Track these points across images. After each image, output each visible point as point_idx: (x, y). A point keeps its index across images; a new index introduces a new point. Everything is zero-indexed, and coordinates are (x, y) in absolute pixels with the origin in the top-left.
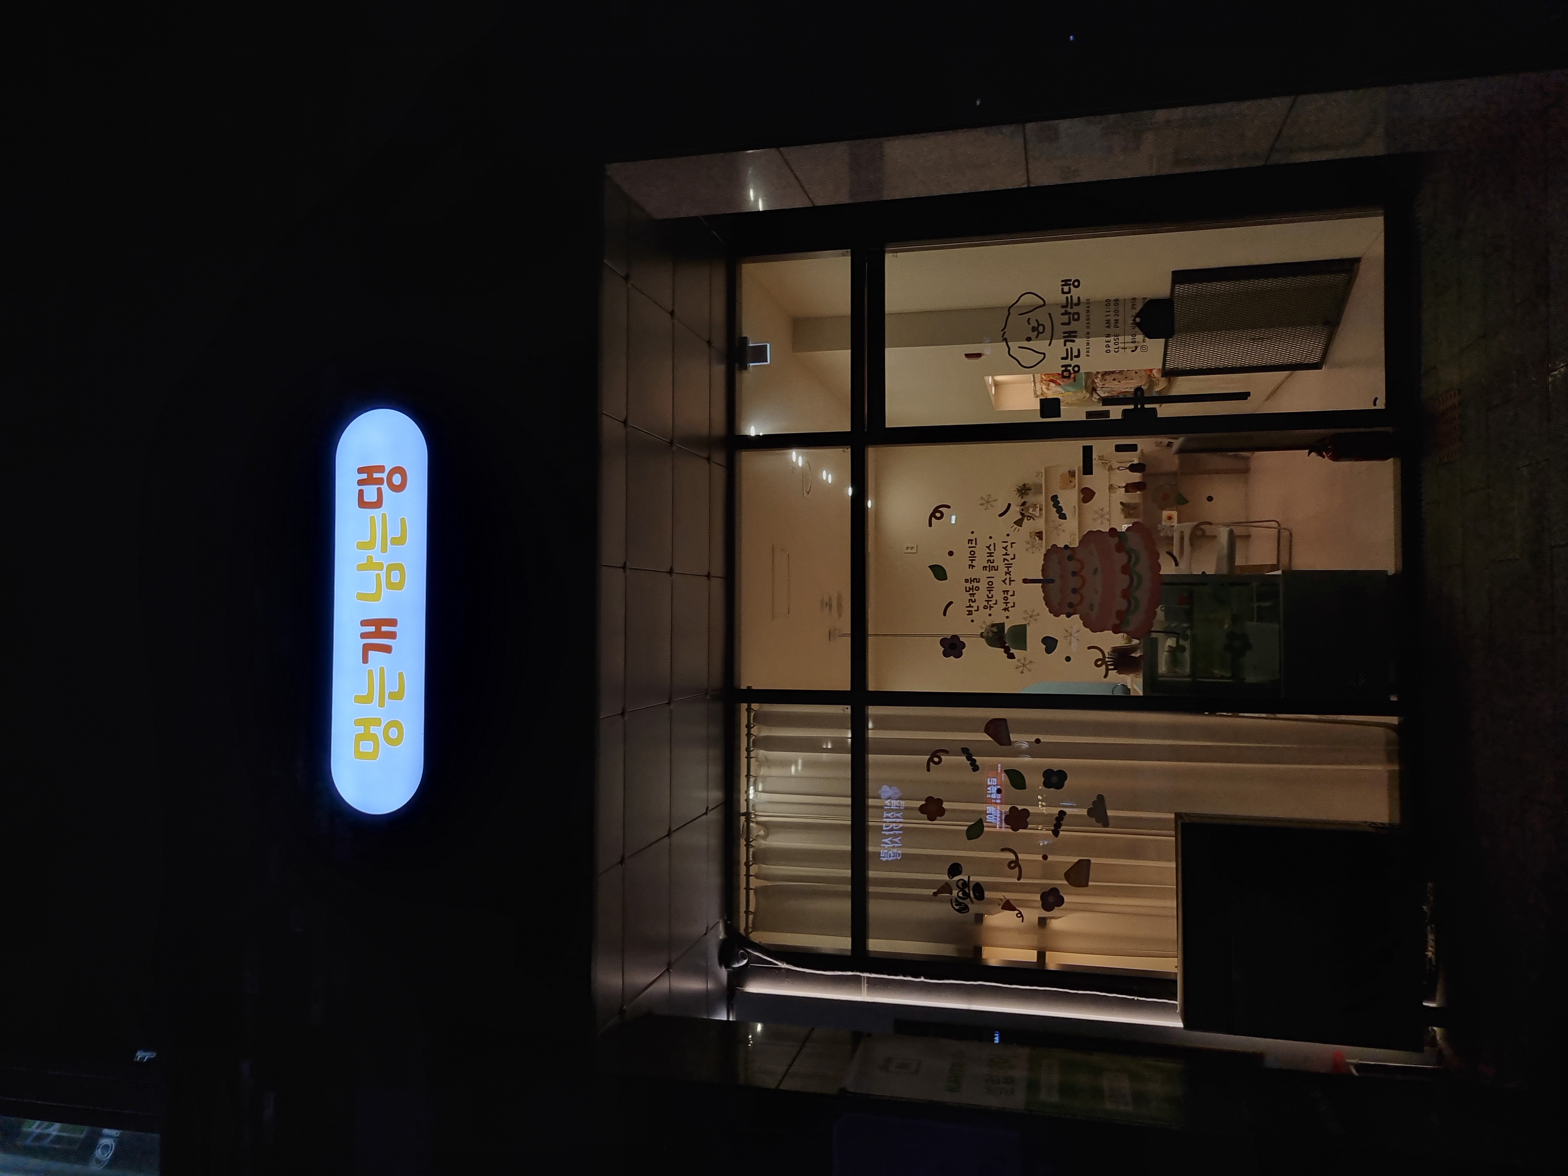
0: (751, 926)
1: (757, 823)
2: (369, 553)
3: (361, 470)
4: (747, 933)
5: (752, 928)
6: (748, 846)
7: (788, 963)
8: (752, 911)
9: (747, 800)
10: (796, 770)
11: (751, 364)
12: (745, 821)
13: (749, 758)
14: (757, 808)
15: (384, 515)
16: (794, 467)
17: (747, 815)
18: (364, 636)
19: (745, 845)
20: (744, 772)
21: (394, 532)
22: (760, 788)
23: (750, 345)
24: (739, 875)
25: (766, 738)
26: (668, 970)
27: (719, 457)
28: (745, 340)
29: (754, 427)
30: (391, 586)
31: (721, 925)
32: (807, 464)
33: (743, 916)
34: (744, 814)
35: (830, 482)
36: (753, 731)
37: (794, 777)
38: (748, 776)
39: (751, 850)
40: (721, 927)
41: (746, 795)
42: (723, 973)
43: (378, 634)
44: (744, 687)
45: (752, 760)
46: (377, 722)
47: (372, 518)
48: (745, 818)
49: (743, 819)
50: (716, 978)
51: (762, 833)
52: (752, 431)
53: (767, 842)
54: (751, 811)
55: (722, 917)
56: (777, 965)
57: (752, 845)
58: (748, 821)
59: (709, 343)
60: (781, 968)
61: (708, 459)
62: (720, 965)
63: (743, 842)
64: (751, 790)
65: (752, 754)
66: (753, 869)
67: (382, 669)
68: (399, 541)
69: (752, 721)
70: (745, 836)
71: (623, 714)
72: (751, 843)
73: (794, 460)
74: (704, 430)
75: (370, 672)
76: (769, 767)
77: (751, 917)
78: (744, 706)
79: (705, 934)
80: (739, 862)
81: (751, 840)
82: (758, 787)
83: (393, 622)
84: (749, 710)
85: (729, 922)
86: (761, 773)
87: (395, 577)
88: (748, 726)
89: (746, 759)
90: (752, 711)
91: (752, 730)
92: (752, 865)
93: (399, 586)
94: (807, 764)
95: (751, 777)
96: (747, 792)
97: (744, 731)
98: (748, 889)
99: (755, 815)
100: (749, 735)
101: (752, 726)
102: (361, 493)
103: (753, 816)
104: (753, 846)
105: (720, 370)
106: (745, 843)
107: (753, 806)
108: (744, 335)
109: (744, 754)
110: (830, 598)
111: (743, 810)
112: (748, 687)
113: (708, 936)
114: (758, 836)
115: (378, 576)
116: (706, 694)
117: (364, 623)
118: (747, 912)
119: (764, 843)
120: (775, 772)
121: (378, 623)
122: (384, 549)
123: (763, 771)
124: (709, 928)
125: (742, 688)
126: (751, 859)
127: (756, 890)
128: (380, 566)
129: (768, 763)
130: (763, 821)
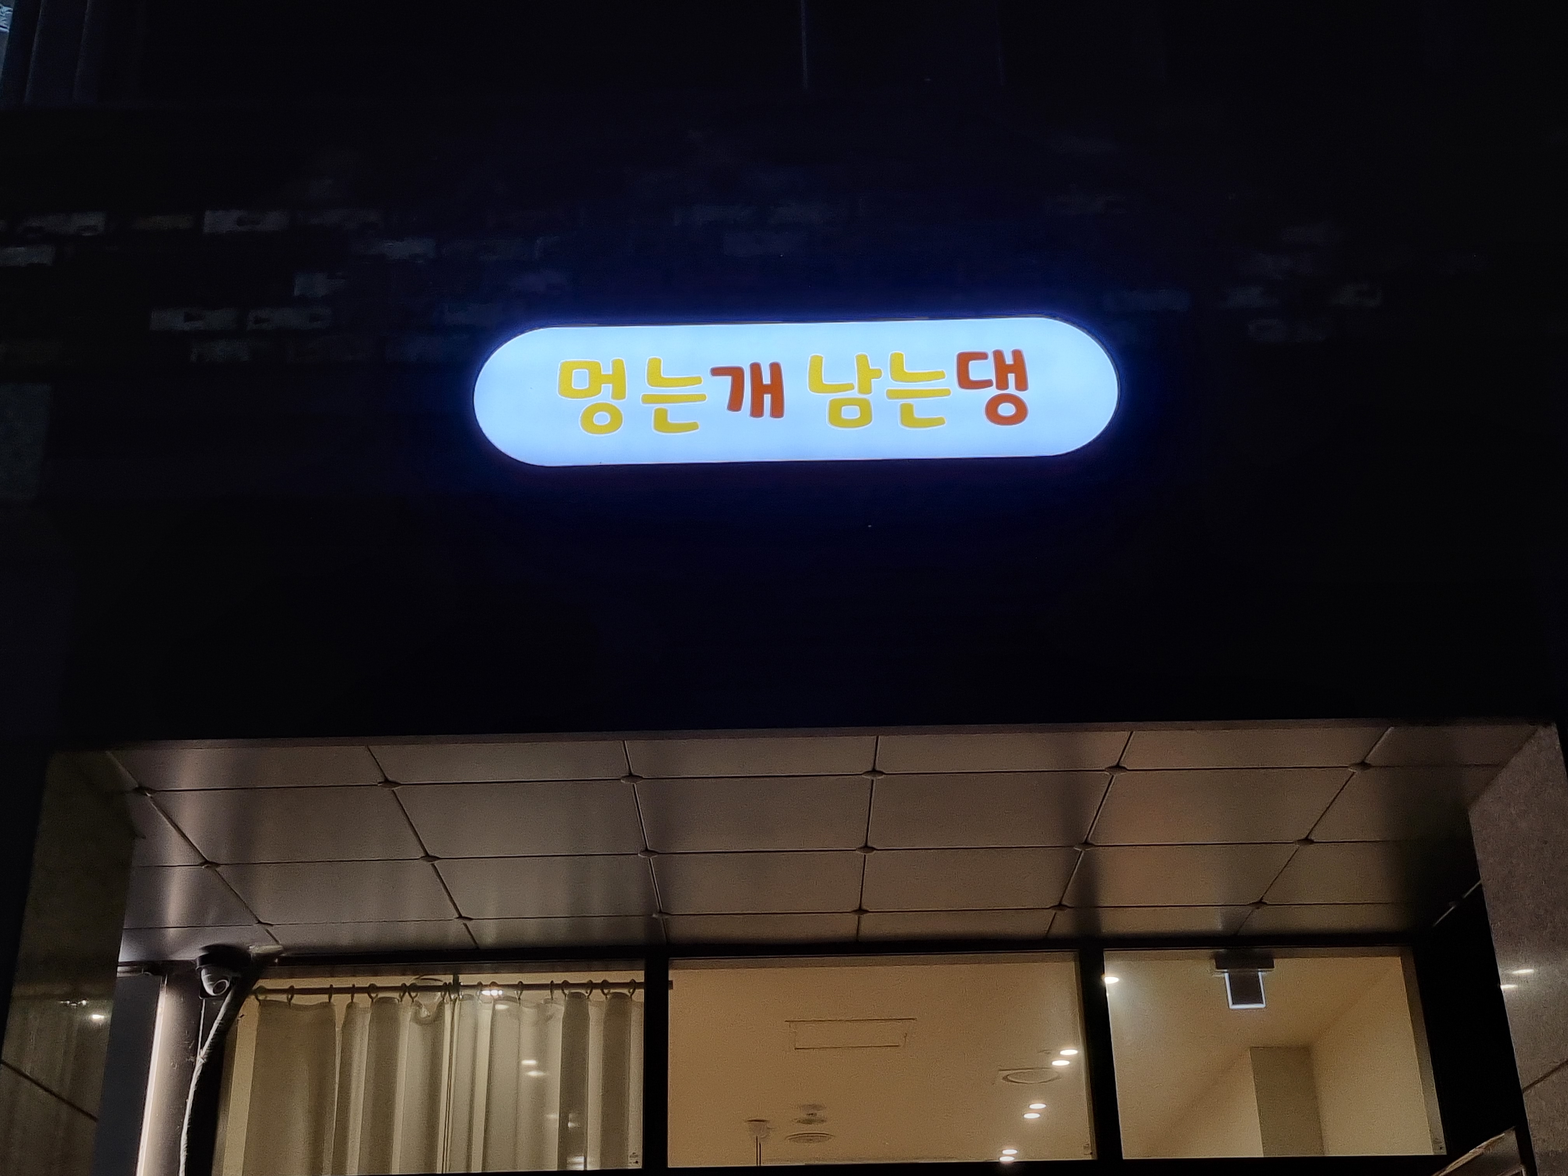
0: (268, 999)
1: (441, 1005)
2: (886, 373)
3: (1018, 355)
4: (255, 993)
5: (265, 1000)
6: (404, 989)
7: (204, 1066)
8: (293, 1001)
9: (480, 986)
10: (530, 1068)
11: (1226, 975)
12: (446, 983)
13: (552, 986)
14: (467, 1005)
15: (947, 393)
16: (1051, 1052)
17: (455, 987)
18: (756, 368)
19: (404, 985)
20: (528, 978)
21: (921, 408)
22: (500, 1007)
23: (1260, 974)
24: (354, 974)
25: (585, 1017)
26: (206, 862)
27: (1063, 925)
28: (1268, 964)
29: (1118, 983)
30: (835, 408)
31: (272, 947)
32: (1056, 1075)
33: (285, 983)
34: (456, 980)
35: (1026, 1116)
36: (597, 992)
37: (519, 1063)
38: (522, 987)
39: (396, 995)
40: (270, 947)
41: (489, 983)
42: (193, 954)
43: (759, 389)
44: (672, 975)
45: (549, 992)
46: (619, 393)
47: (941, 375)
48: (450, 983)
49: (449, 979)
50: (185, 942)
51: (424, 1013)
52: (1110, 980)
53: (408, 1023)
54: (463, 993)
55: (286, 949)
56: (202, 1048)
57: (403, 995)
58: (446, 988)
59: (1260, 903)
60: (195, 1055)
61: (1060, 906)
62: (206, 948)
63: (409, 980)
64: (496, 992)
65: (558, 993)
66: (362, 1000)
67: (702, 398)
68: (907, 416)
69: (612, 991)
70: (420, 983)
71: (631, 776)
72: (407, 994)
73: (1063, 1053)
74: (1107, 898)
75: (698, 380)
76: (536, 1024)
77: (283, 998)
78: (639, 976)
79: (260, 922)
80: (376, 974)
81: (413, 994)
82: (502, 1004)
83: (778, 410)
84: (633, 985)
85: (276, 961)
86: (526, 1010)
87: (851, 412)
88: (604, 985)
89: (549, 982)
90: (631, 991)
91: (599, 991)
92: (371, 997)
93: (835, 417)
94: (540, 1087)
95: (519, 992)
96: (494, 984)
97: (597, 977)
98: (330, 991)
99: (456, 1000)
100: (591, 986)
101: (606, 991)
102: (983, 356)
103: (452, 997)
104: (402, 998)
105: (1215, 923)
106: (408, 984)
107: (471, 997)
108: (1275, 961)
109: (558, 978)
110: (823, 1121)
111: (464, 979)
112: (672, 982)
113: (256, 926)
114: (419, 1005)
115: (851, 387)
116: (660, 912)
117: (776, 369)
118: (292, 991)
119: (406, 1016)
120: (528, 1033)
121: (776, 388)
122: (892, 394)
123: (529, 1013)
124: (269, 929)
125: (671, 972)
126: (381, 995)
127: (328, 1005)
128: (865, 388)
129: (543, 1019)
130: (444, 1015)
